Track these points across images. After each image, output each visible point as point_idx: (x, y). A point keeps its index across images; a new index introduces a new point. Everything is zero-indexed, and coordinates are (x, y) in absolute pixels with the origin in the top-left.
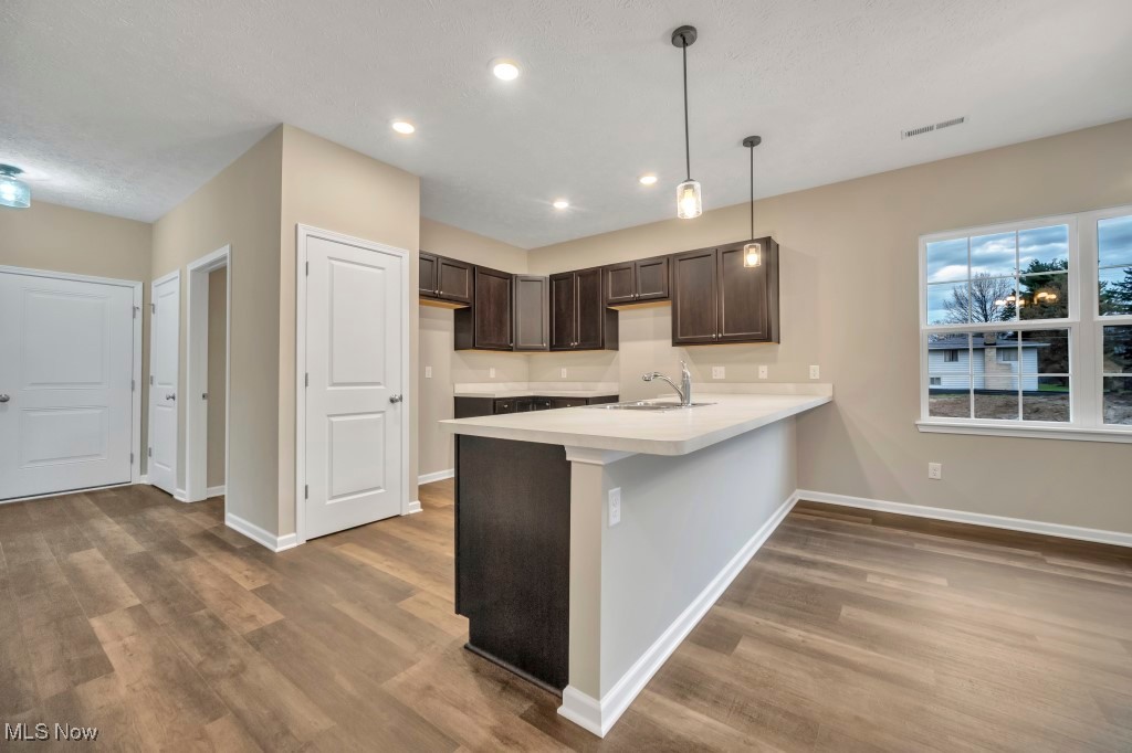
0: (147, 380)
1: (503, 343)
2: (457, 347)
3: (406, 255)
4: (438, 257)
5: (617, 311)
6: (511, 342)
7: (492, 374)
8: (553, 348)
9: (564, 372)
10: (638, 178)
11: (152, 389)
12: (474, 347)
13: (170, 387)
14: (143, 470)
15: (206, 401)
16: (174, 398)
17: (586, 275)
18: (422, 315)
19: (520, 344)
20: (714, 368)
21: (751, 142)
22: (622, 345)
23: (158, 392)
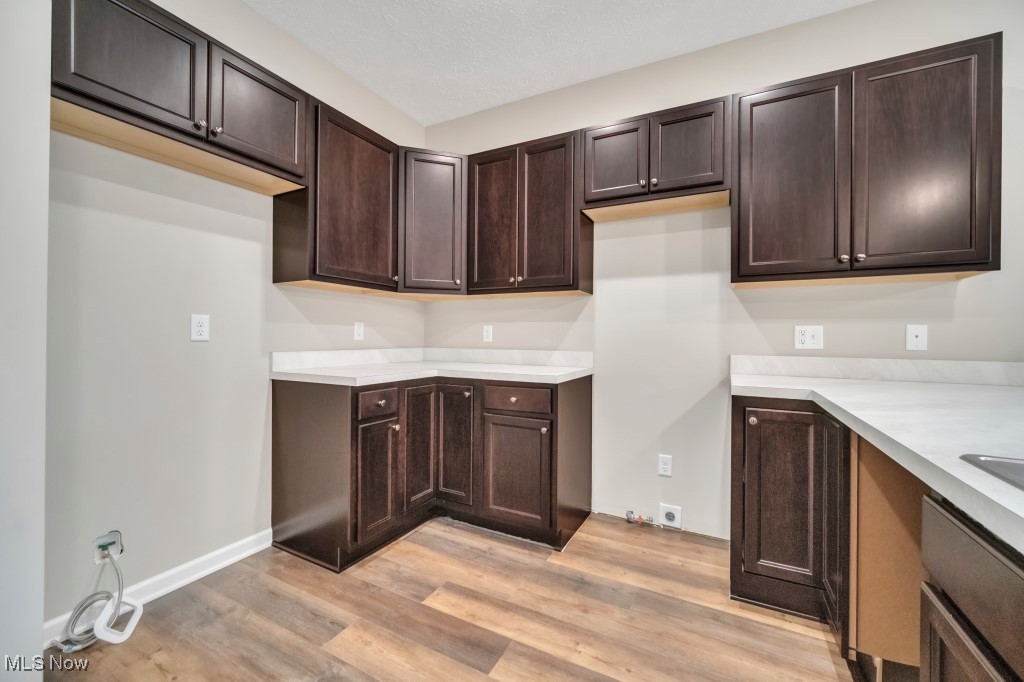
1: (381, 274)
2: (279, 276)
5: (592, 223)
6: (396, 272)
7: (359, 332)
8: (473, 288)
9: (488, 332)
12: (313, 275)
19: (413, 279)
20: (798, 328)
22: (598, 284)
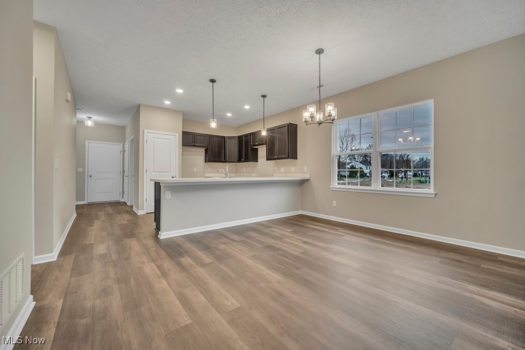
0: (124, 172)
1: (221, 160)
2: (206, 161)
3: (177, 135)
4: (195, 133)
5: (257, 149)
6: (225, 159)
8: (238, 161)
9: (245, 170)
10: (244, 106)
11: (124, 174)
12: (209, 162)
14: (123, 198)
17: (246, 136)
18: (183, 151)
19: (228, 160)
21: (264, 96)
22: (259, 160)
23: (126, 174)
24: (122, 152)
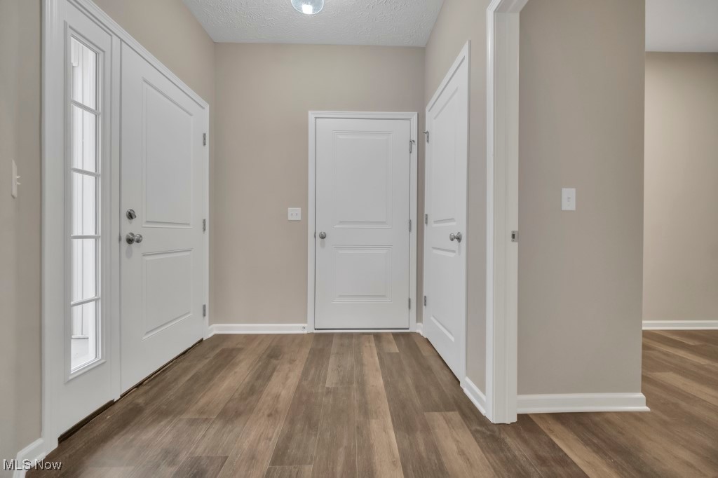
0: (422, 219)
11: (427, 229)
13: (453, 224)
14: (419, 318)
15: (516, 245)
16: (459, 239)
24: (415, 147)
